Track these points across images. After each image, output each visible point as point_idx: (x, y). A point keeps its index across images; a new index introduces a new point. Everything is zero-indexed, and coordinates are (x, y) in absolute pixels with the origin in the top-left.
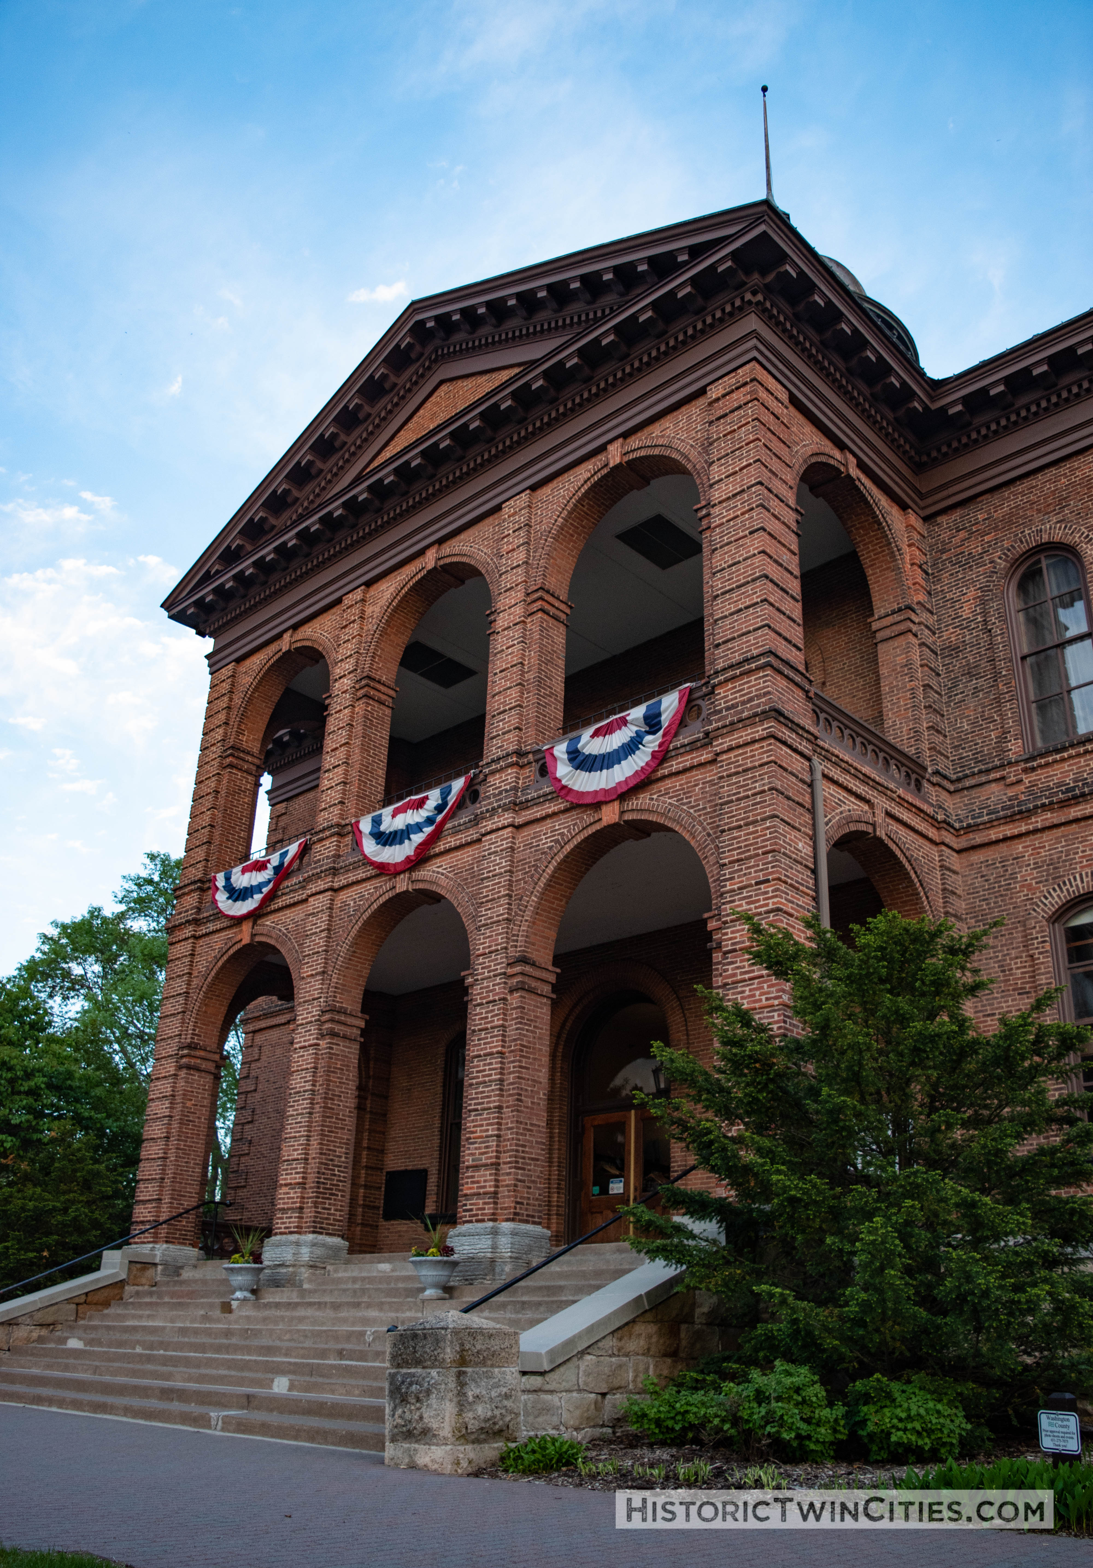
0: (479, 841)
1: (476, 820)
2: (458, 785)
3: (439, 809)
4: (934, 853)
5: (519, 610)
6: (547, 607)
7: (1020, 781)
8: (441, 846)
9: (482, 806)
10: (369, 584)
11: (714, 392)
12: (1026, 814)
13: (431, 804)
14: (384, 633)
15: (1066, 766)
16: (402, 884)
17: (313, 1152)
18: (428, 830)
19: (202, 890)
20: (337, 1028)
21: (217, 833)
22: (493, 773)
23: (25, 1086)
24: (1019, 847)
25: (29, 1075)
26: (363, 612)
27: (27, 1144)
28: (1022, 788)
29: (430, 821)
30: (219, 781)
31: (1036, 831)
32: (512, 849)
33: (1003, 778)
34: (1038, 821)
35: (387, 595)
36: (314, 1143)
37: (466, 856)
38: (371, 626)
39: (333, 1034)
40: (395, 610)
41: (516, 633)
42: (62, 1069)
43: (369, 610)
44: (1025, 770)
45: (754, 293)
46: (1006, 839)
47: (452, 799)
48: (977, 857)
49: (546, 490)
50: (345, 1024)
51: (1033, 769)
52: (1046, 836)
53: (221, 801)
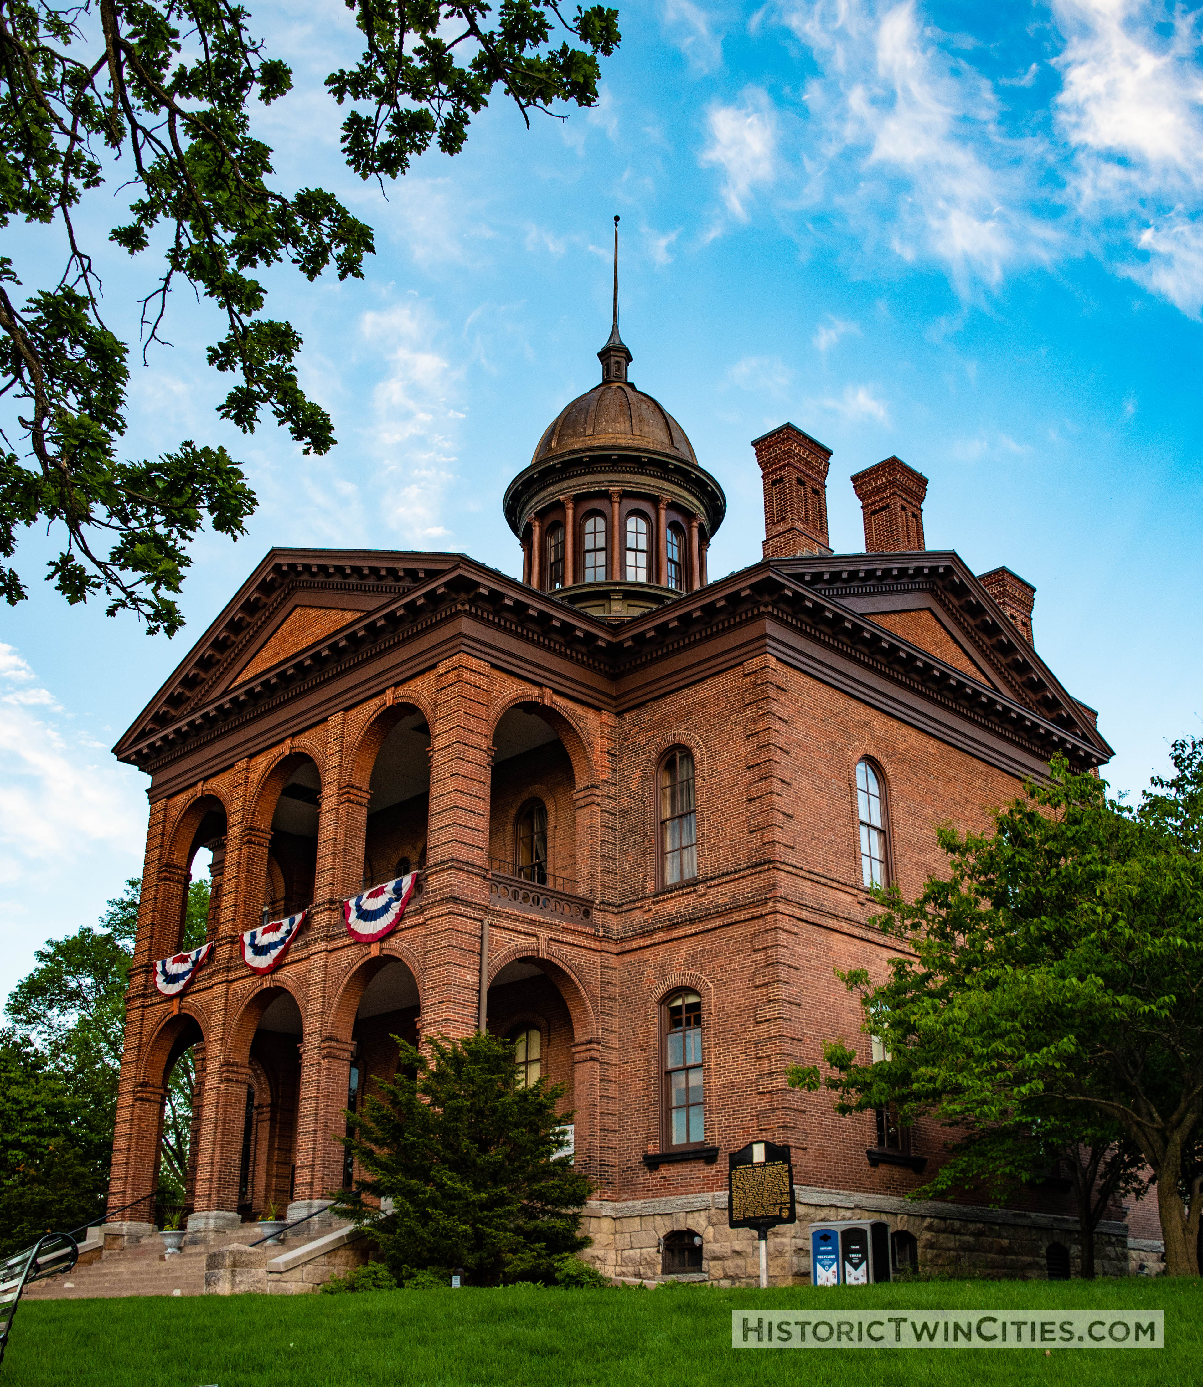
0: (308, 958)
1: (307, 945)
2: (299, 917)
3: (288, 932)
4: (597, 958)
5: (334, 799)
6: (352, 797)
7: (650, 910)
8: (289, 959)
9: (311, 935)
10: (251, 757)
11: (441, 669)
12: (650, 933)
13: (284, 928)
14: (260, 795)
15: (673, 902)
16: (267, 983)
17: (217, 1158)
18: (281, 947)
19: (147, 972)
20: (231, 1076)
21: (157, 929)
22: (317, 913)
23: (30, 1115)
24: (647, 953)
25: (32, 1106)
26: (247, 778)
27: (32, 1155)
28: (651, 914)
29: (282, 941)
30: (157, 891)
31: (655, 944)
32: (326, 966)
33: (642, 907)
34: (658, 937)
35: (262, 767)
36: (217, 1152)
37: (302, 966)
38: (252, 789)
39: (228, 1080)
40: (267, 779)
41: (332, 816)
42: (55, 1101)
43: (251, 776)
44: (654, 903)
45: (463, 605)
46: (640, 948)
47: (295, 927)
48: (626, 958)
49: (353, 712)
50: (236, 1072)
51: (657, 902)
52: (661, 947)
53: (159, 906)
